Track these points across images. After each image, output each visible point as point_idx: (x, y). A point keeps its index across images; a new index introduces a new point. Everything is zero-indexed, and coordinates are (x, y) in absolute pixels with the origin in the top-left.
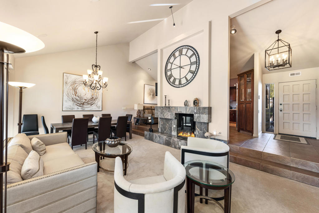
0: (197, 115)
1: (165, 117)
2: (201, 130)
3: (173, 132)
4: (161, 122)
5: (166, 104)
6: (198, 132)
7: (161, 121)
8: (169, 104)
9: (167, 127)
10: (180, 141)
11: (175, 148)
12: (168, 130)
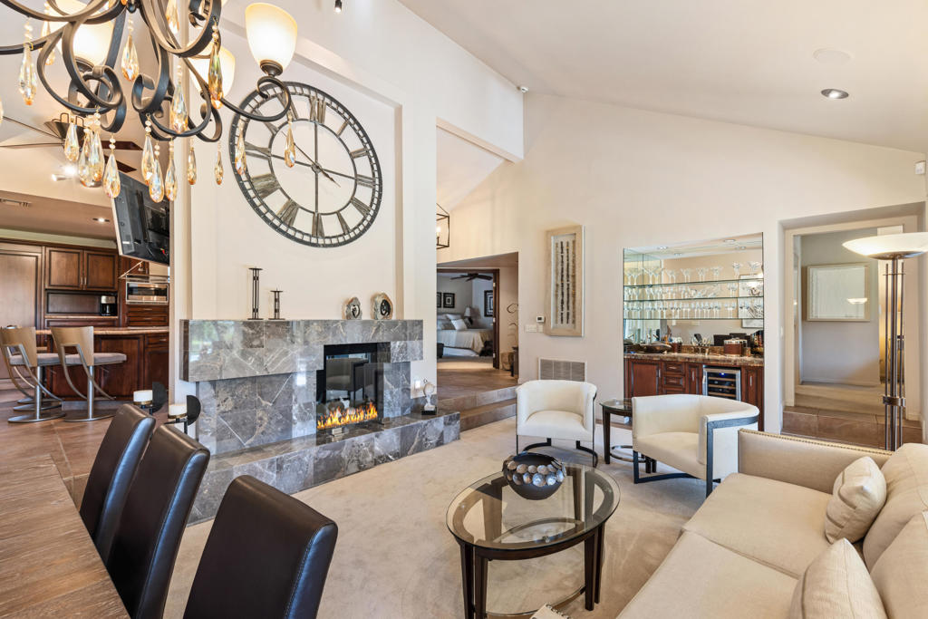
0: (398, 343)
1: (272, 371)
2: (397, 385)
3: (299, 424)
4: (215, 402)
5: (255, 310)
6: (391, 393)
7: (216, 396)
8: (277, 311)
9: (260, 413)
10: (377, 436)
11: (361, 468)
12: (267, 428)
